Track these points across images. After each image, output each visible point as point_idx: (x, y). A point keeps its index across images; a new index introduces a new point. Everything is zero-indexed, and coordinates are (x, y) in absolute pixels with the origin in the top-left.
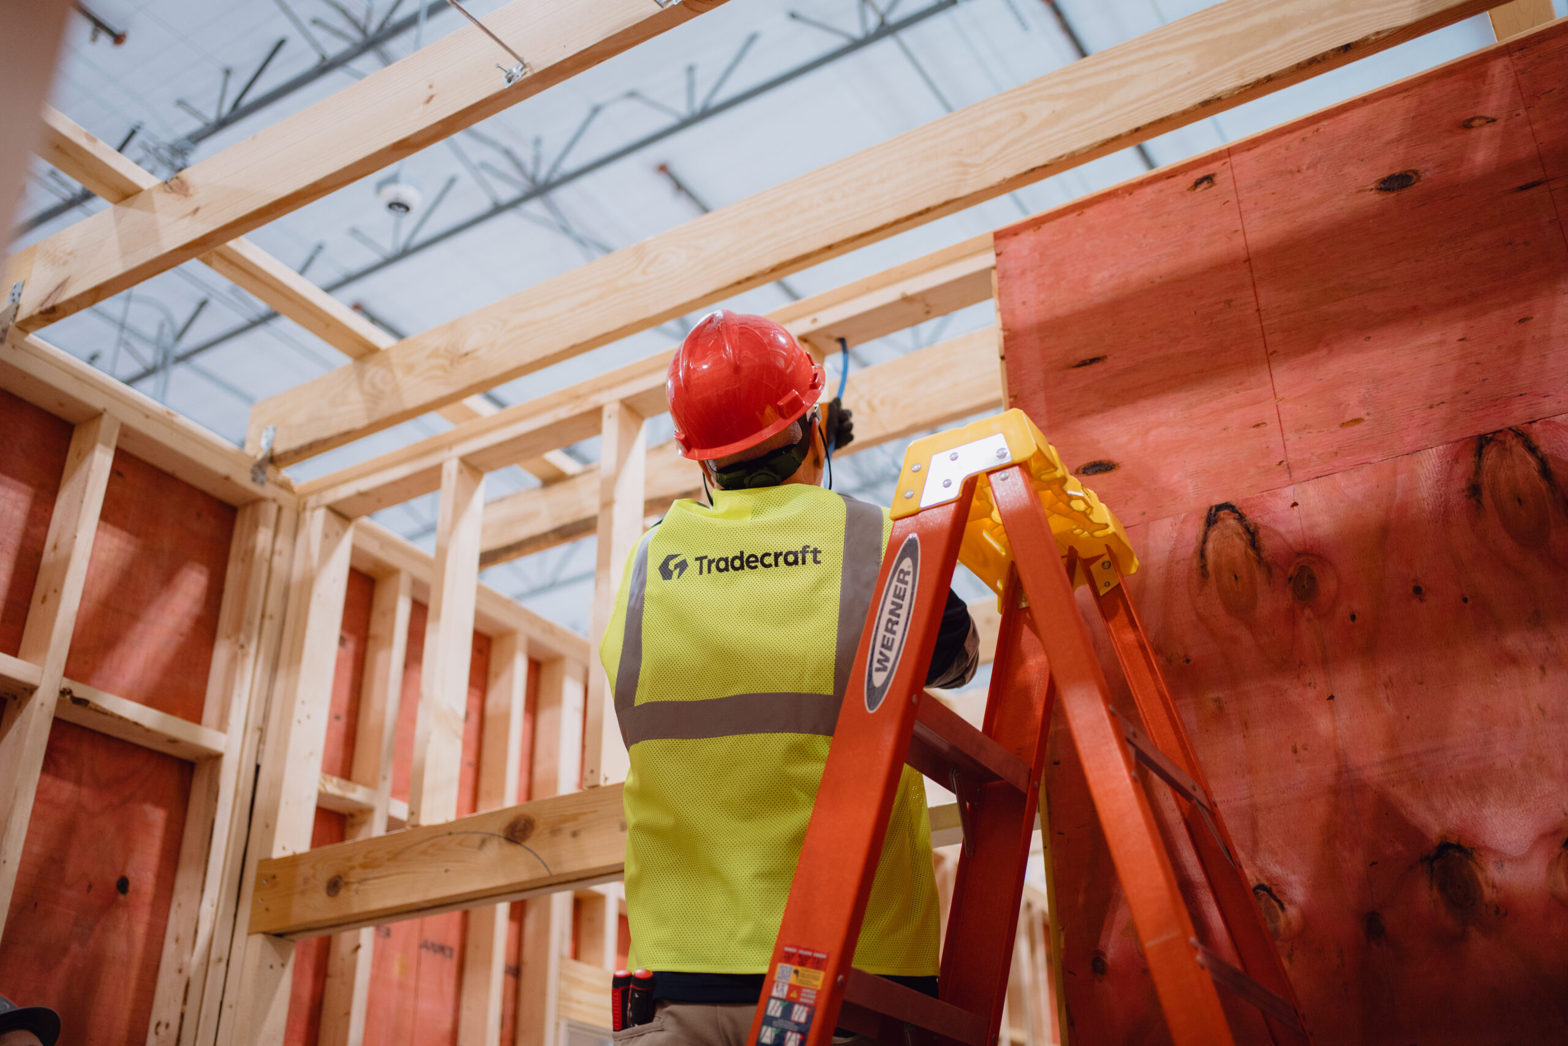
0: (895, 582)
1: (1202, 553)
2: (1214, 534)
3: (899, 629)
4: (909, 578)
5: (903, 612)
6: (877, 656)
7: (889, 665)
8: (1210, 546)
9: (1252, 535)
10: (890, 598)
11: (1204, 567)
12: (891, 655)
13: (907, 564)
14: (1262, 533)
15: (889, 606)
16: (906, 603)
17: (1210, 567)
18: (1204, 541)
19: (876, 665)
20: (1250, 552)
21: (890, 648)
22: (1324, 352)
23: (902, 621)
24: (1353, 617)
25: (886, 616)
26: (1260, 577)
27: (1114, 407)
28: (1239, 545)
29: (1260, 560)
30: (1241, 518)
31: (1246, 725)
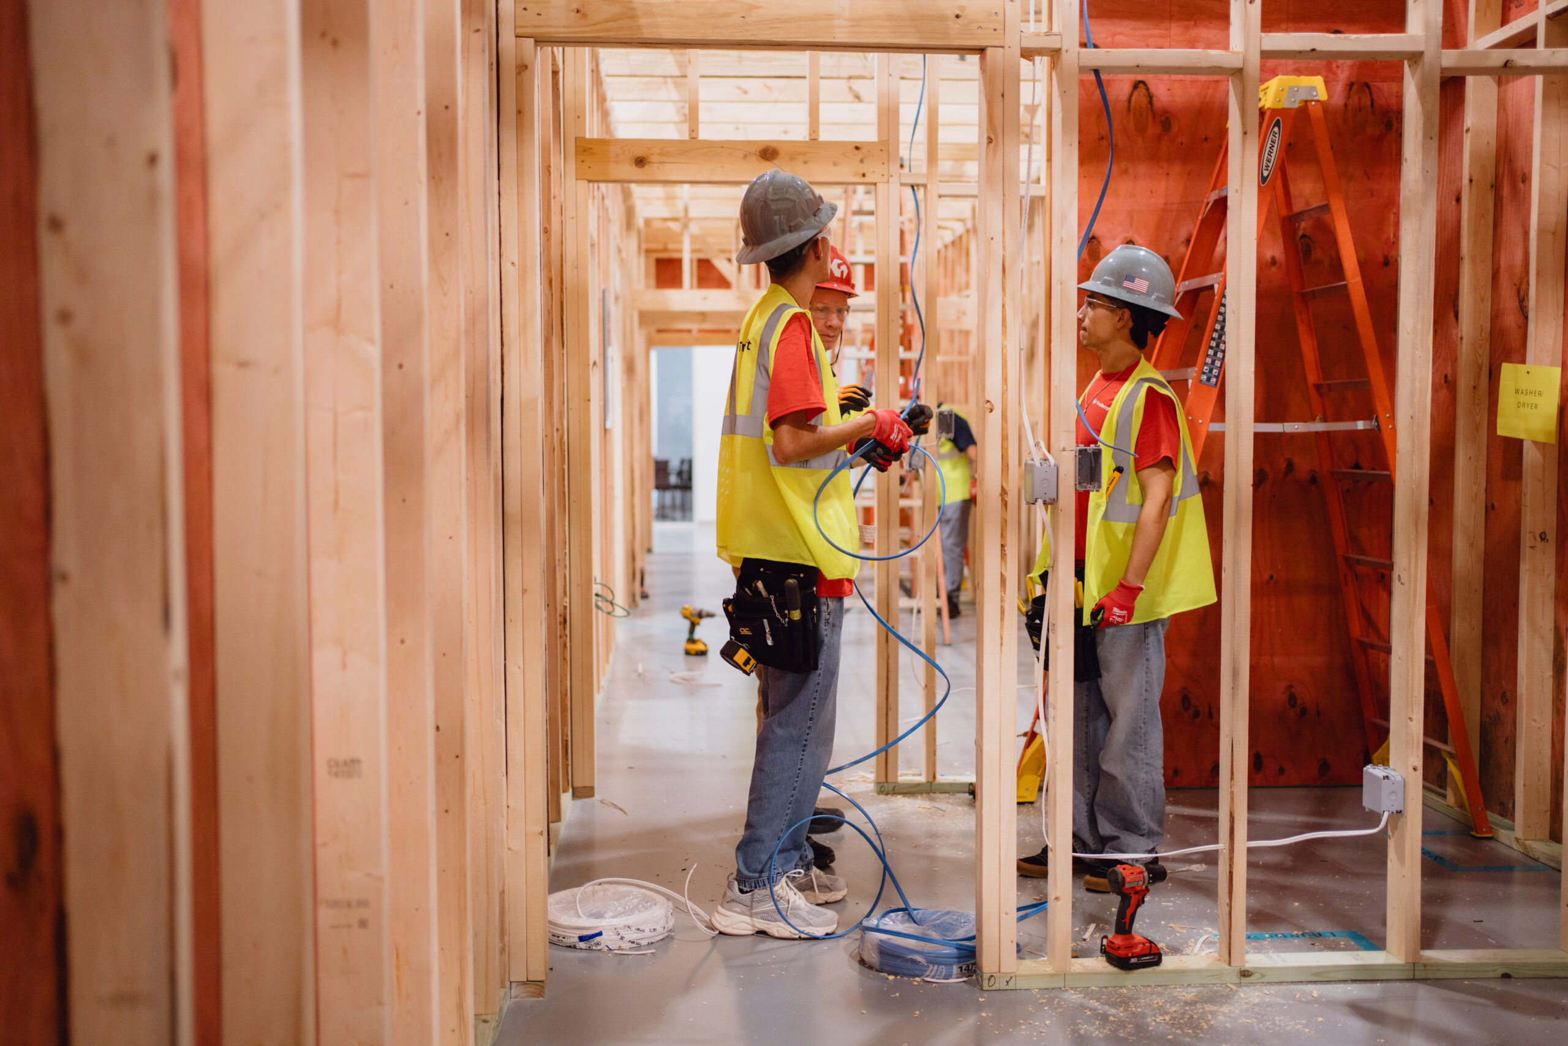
0: (1271, 136)
1: (1129, 101)
2: (1136, 93)
3: (1273, 155)
4: (1277, 136)
5: (1275, 149)
6: (1265, 164)
7: (1269, 169)
8: (1134, 98)
9: (1150, 97)
10: (1270, 142)
11: (1129, 107)
12: (1270, 165)
13: (1276, 129)
14: (1154, 99)
15: (1269, 145)
16: (1276, 145)
17: (1132, 107)
18: (1131, 95)
19: (1264, 167)
20: (1149, 106)
21: (1270, 162)
22: (1193, 23)
23: (1274, 152)
24: (1182, 144)
25: (1268, 149)
26: (1150, 118)
27: (1101, 17)
28: (1144, 101)
29: (1152, 110)
30: (1147, 89)
31: (1135, 178)
